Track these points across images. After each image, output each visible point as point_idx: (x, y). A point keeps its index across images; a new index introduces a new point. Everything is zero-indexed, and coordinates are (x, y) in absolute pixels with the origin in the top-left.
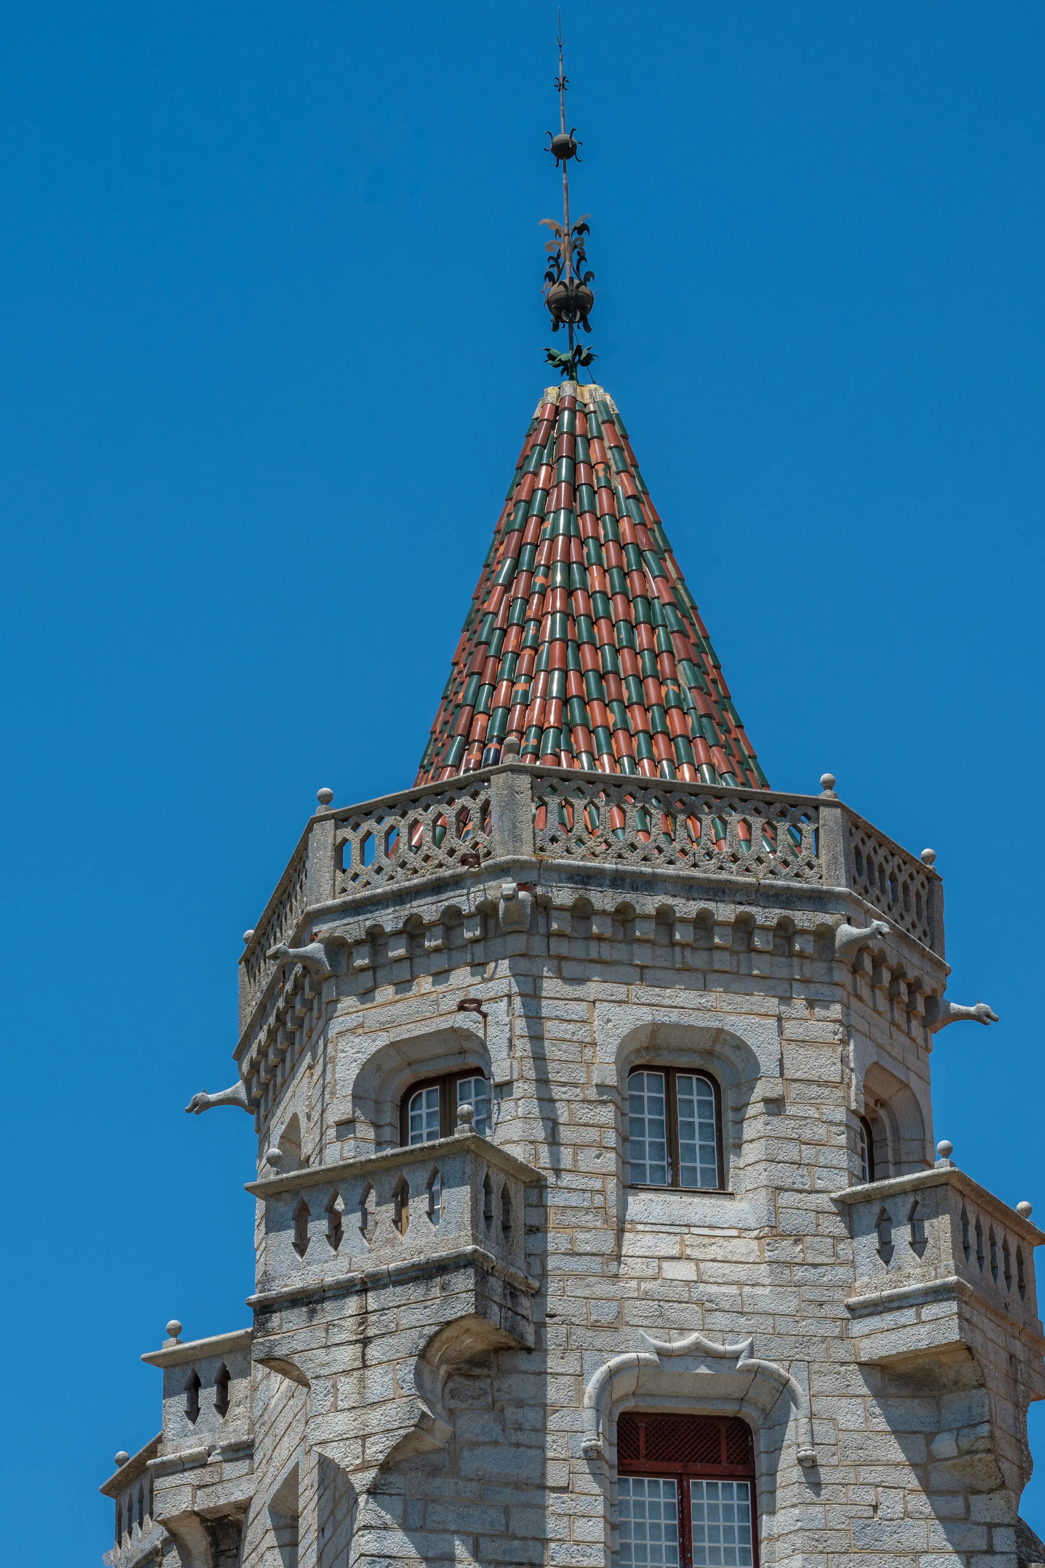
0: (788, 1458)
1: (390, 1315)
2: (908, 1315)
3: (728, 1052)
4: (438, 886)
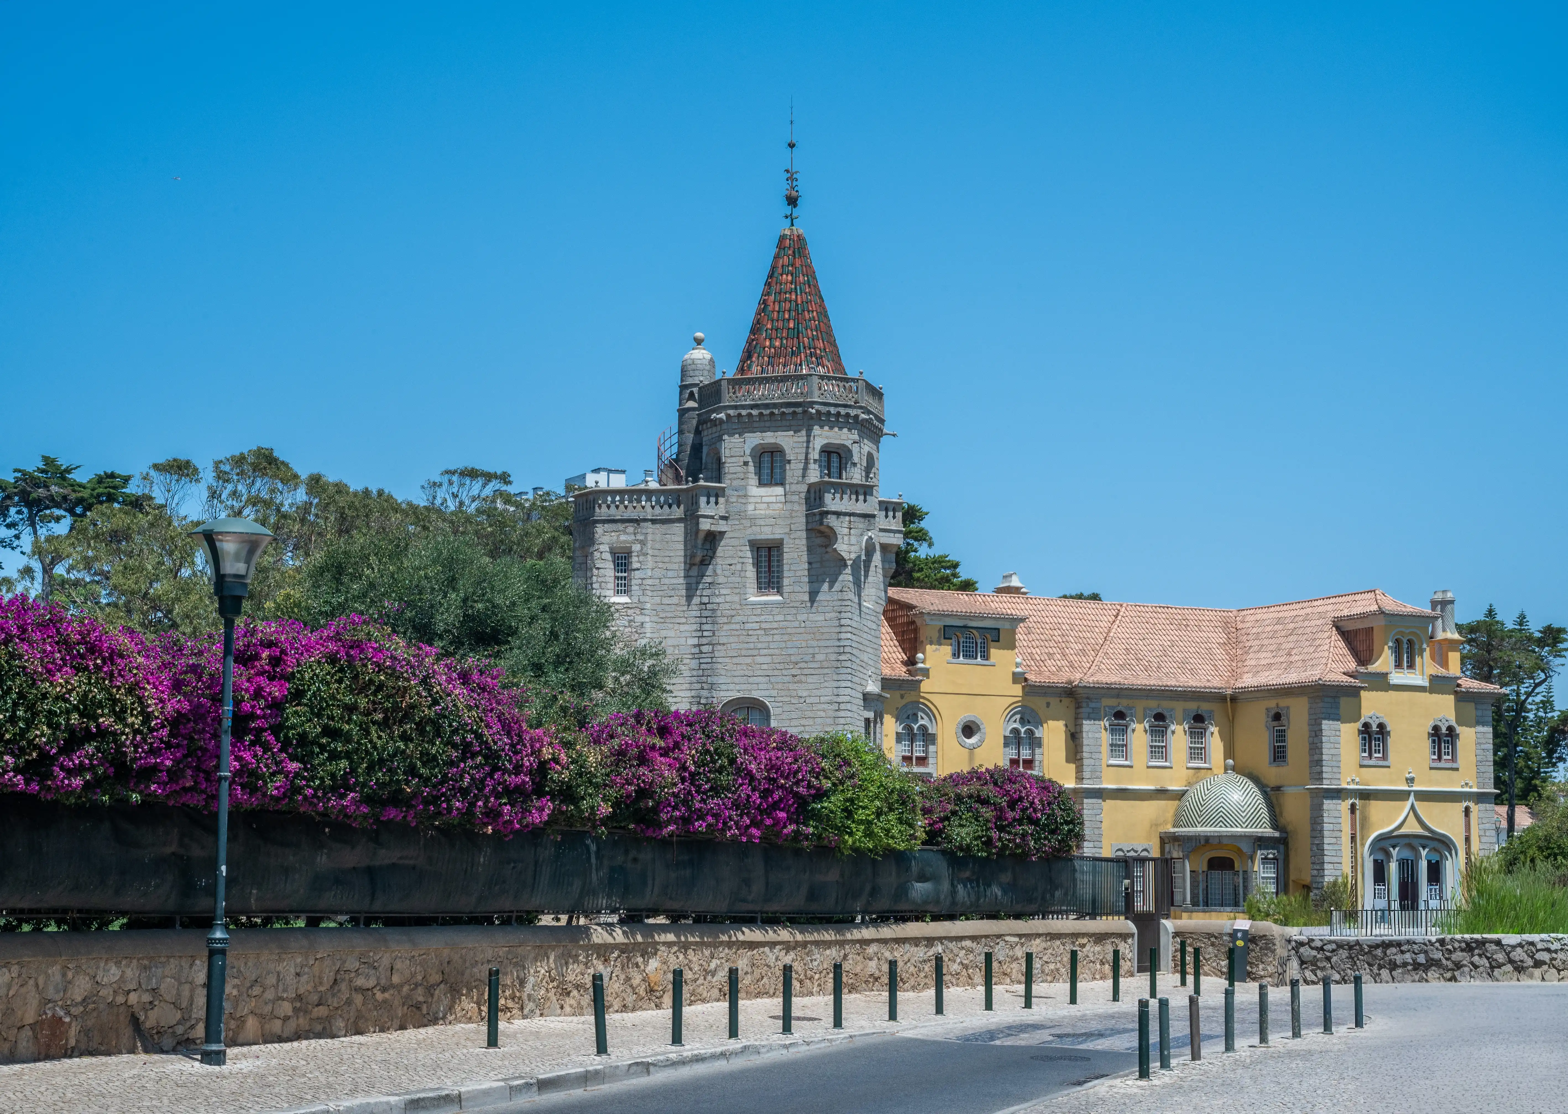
1: (856, 524)
2: (892, 535)
4: (845, 406)
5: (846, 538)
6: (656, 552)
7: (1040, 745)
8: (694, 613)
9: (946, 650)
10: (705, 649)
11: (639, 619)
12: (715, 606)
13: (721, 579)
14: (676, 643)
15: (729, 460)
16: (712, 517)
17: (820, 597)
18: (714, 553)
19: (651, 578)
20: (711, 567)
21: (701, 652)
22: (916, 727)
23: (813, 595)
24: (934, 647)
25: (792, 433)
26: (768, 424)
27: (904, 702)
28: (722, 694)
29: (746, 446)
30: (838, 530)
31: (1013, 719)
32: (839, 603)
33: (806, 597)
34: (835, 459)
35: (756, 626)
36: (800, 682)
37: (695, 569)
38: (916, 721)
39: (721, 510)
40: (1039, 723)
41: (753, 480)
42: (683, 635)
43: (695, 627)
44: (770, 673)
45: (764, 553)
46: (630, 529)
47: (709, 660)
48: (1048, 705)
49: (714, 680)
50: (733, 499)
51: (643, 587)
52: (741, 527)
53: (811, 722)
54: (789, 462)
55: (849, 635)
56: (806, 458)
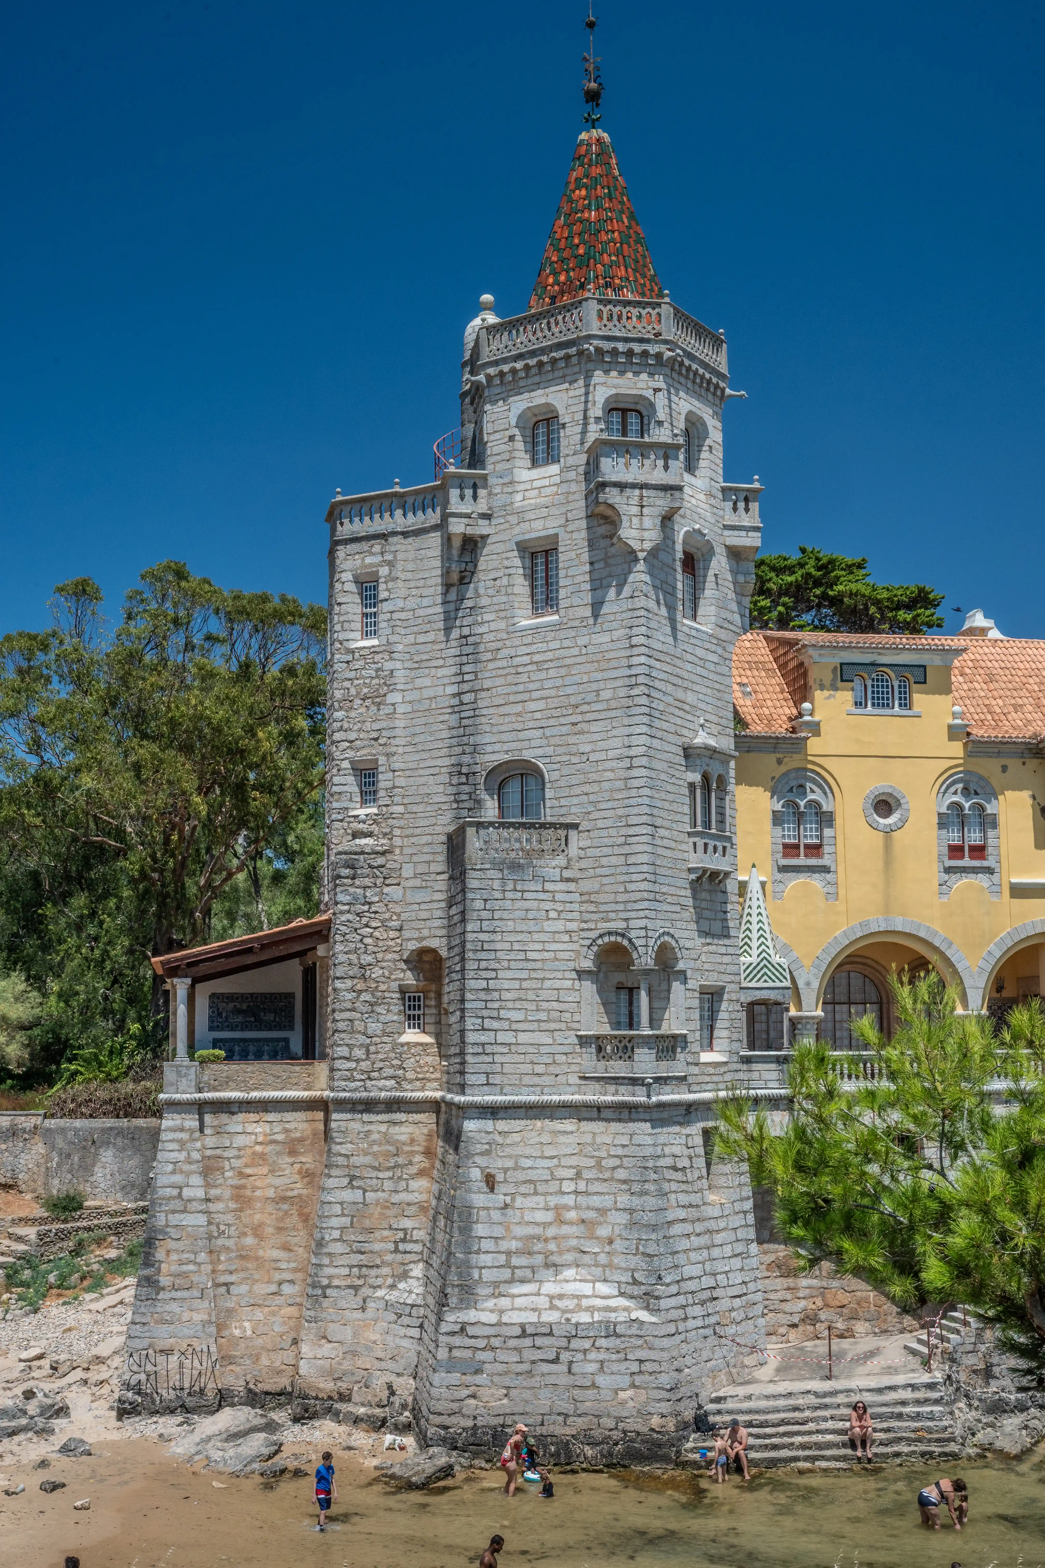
0: (711, 573)
1: (651, 500)
2: (743, 533)
3: (699, 425)
4: (641, 340)
5: (635, 520)
6: (409, 575)
7: (994, 825)
8: (453, 651)
9: (845, 697)
10: (466, 698)
11: (388, 666)
12: (477, 639)
13: (484, 601)
14: (432, 694)
15: (492, 438)
16: (468, 516)
17: (605, 609)
18: (476, 566)
19: (403, 610)
20: (472, 585)
21: (462, 704)
22: (802, 804)
23: (597, 606)
24: (826, 693)
25: (566, 385)
26: (536, 379)
27: (783, 769)
28: (487, 758)
29: (511, 414)
30: (622, 509)
31: (953, 789)
32: (630, 614)
33: (588, 612)
34: (633, 419)
35: (526, 660)
36: (582, 732)
37: (454, 591)
38: (805, 794)
39: (482, 506)
40: (993, 794)
41: (523, 459)
42: (440, 682)
43: (454, 670)
44: (543, 723)
45: (540, 560)
46: (377, 548)
47: (471, 713)
48: (1004, 768)
49: (478, 739)
50: (497, 490)
51: (393, 623)
52: (506, 526)
53: (595, 788)
54: (564, 426)
55: (643, 659)
56: (585, 417)
